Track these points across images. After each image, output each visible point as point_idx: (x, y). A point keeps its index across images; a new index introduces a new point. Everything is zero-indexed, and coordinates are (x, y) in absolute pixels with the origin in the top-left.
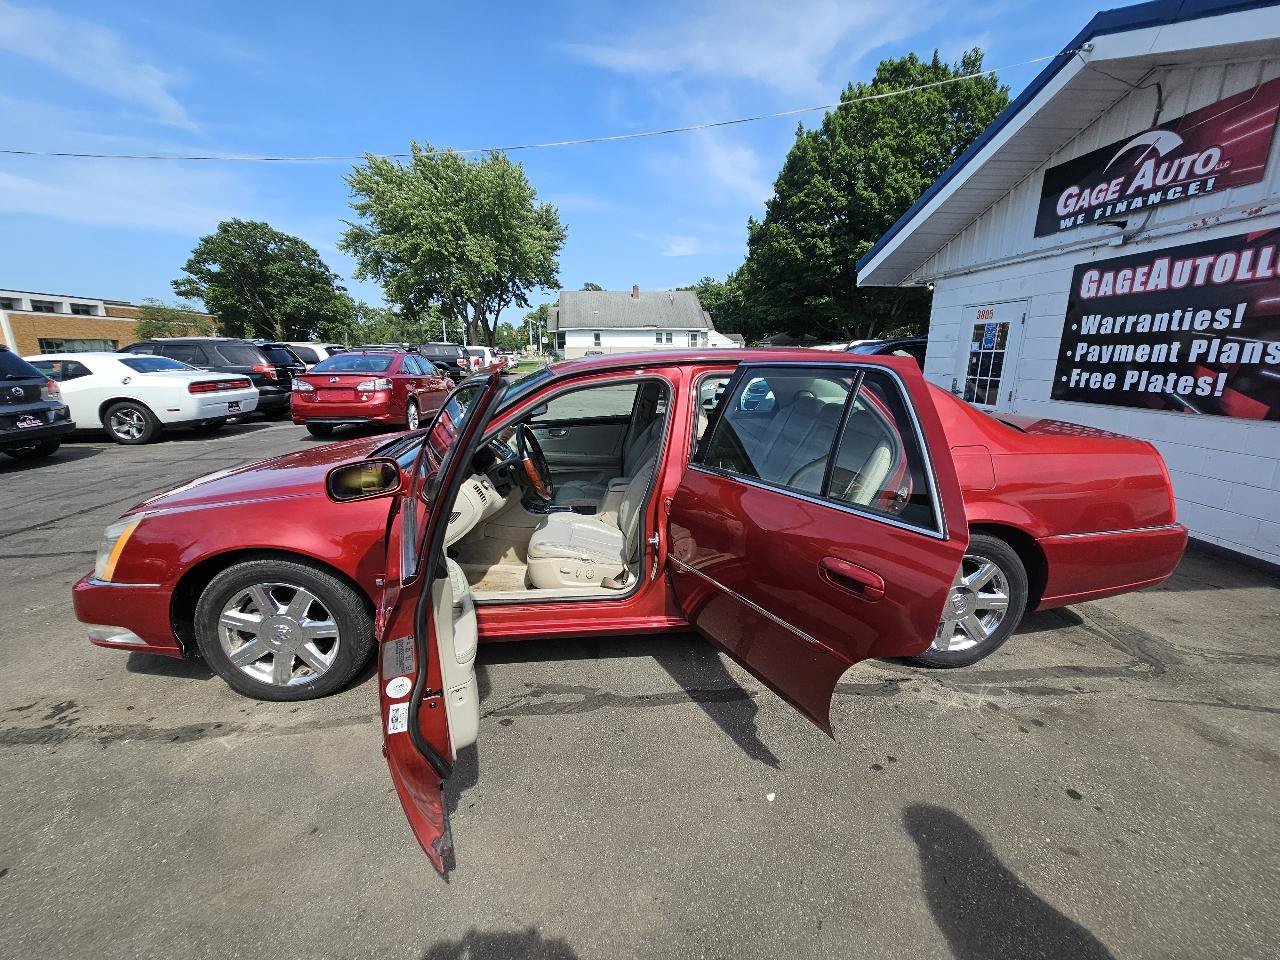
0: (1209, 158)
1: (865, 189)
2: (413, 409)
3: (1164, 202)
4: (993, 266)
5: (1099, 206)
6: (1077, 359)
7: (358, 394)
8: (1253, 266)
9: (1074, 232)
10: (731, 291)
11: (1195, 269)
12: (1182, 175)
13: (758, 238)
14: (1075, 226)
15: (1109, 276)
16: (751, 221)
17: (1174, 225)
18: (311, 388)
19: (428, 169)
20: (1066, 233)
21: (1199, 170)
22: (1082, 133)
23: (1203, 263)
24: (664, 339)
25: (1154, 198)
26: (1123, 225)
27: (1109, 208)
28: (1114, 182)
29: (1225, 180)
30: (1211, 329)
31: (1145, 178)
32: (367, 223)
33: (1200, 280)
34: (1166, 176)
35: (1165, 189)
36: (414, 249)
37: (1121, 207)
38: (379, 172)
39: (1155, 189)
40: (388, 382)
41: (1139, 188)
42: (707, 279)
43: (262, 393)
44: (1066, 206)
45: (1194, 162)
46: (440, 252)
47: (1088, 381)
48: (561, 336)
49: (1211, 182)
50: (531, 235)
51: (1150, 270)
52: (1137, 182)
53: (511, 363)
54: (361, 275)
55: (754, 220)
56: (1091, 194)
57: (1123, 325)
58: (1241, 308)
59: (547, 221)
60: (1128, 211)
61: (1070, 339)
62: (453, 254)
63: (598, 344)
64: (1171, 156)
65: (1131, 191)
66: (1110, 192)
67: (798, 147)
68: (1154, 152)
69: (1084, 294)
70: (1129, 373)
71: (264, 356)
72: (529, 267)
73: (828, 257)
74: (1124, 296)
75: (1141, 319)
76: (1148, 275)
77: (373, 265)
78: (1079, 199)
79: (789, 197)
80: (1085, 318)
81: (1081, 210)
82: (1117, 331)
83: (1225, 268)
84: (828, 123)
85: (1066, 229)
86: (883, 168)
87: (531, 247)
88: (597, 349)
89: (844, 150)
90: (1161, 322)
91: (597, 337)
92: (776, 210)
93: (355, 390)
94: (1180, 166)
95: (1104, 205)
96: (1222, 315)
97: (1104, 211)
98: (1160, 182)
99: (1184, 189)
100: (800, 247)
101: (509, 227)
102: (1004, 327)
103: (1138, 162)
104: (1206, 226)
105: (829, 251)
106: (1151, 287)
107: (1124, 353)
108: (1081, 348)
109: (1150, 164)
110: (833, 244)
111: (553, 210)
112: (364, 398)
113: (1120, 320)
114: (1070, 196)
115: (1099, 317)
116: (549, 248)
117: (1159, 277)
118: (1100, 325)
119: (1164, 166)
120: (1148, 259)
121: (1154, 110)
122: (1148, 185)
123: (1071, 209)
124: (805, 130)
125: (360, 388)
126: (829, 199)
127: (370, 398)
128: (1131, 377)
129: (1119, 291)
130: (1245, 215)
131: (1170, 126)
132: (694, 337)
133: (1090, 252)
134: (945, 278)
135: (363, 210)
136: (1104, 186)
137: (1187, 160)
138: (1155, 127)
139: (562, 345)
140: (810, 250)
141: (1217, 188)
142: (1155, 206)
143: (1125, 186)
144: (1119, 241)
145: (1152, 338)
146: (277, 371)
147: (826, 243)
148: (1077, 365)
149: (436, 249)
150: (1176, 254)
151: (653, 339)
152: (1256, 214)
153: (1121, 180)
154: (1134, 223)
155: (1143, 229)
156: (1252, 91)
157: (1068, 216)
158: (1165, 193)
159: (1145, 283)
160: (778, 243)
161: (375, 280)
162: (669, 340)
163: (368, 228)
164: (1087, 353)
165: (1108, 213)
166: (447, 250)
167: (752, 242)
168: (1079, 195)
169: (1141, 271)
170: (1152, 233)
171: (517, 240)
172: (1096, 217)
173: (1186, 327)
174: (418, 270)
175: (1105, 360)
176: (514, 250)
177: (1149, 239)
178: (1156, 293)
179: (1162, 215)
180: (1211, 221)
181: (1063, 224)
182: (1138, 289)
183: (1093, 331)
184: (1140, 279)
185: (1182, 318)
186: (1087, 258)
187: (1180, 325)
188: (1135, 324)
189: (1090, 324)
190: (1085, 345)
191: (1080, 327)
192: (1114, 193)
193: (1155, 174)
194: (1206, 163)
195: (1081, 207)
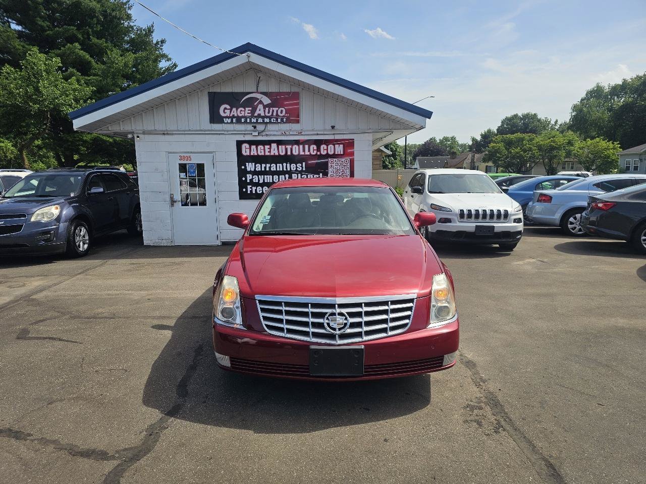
0: (282, 111)
3: (270, 122)
5: (242, 117)
6: (248, 181)
8: (304, 151)
9: (232, 125)
11: (286, 149)
12: (275, 114)
14: (232, 123)
15: (253, 147)
17: (275, 131)
20: (228, 125)
21: (279, 114)
23: (289, 147)
25: (267, 120)
26: (256, 127)
27: (248, 119)
28: (247, 109)
29: (289, 121)
30: (296, 170)
31: (260, 110)
33: (289, 153)
34: (269, 113)
35: (270, 118)
37: (254, 120)
39: (266, 117)
44: (225, 112)
45: (277, 111)
47: (256, 190)
49: (284, 120)
51: (271, 146)
56: (237, 110)
57: (265, 168)
58: (304, 163)
60: (257, 122)
61: (242, 173)
64: (269, 106)
65: (256, 115)
66: (246, 113)
68: (261, 102)
69: (244, 153)
74: (262, 156)
75: (272, 165)
76: (270, 148)
80: (247, 164)
81: (233, 117)
82: (263, 169)
83: (296, 150)
85: (227, 123)
90: (280, 167)
95: (245, 117)
96: (299, 165)
97: (246, 120)
99: (277, 120)
102: (201, 165)
103: (256, 104)
104: (285, 134)
106: (272, 154)
107: (268, 178)
108: (249, 177)
109: (260, 106)
113: (263, 165)
115: (253, 163)
117: (274, 150)
118: (255, 167)
119: (267, 109)
120: (269, 143)
121: (255, 85)
123: (228, 114)
129: (260, 154)
130: (297, 134)
131: (264, 94)
133: (242, 136)
136: (242, 109)
137: (275, 109)
138: (257, 92)
141: (286, 122)
142: (267, 123)
143: (253, 112)
144: (255, 133)
145: (278, 173)
148: (249, 184)
150: (279, 143)
152: (300, 134)
153: (251, 109)
154: (260, 127)
155: (264, 131)
156: (290, 93)
157: (227, 117)
158: (270, 119)
159: (270, 152)
164: (253, 179)
165: (248, 121)
168: (231, 110)
169: (267, 147)
170: (267, 133)
172: (242, 121)
173: (289, 169)
175: (261, 181)
177: (267, 135)
178: (274, 156)
179: (270, 127)
180: (287, 133)
181: (226, 120)
182: (267, 154)
183: (253, 170)
184: (267, 150)
185: (286, 166)
186: (241, 138)
187: (286, 168)
188: (270, 168)
189: (250, 167)
190: (251, 175)
191: (246, 167)
192: (248, 113)
193: (265, 111)
194: (281, 113)
195: (233, 115)
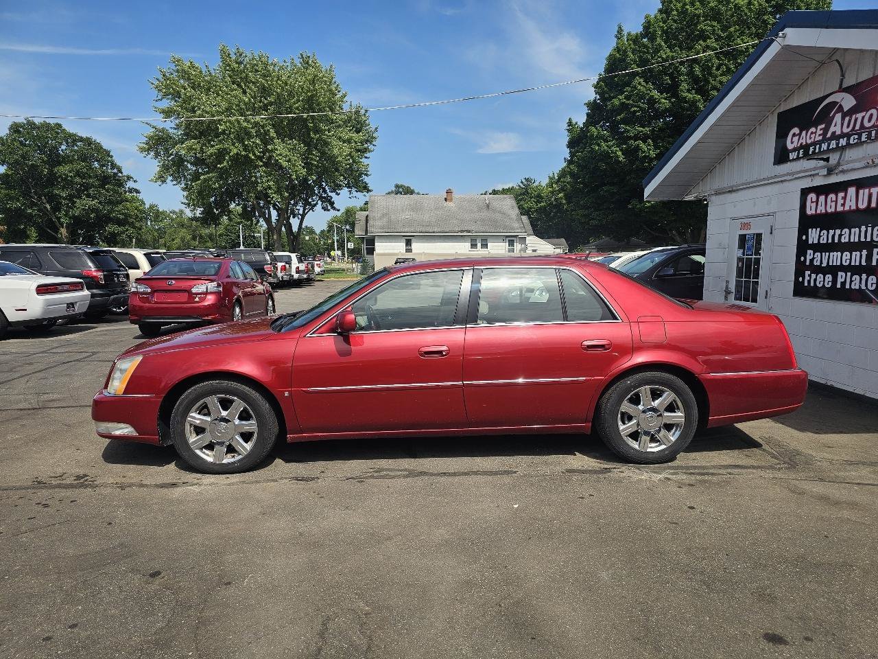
0: (872, 115)
1: (689, 91)
2: (238, 310)
3: (848, 145)
4: (749, 186)
5: (811, 144)
6: (808, 263)
7: (191, 296)
9: (798, 162)
10: (552, 192)
11: (870, 196)
12: (857, 127)
13: (578, 140)
14: (798, 158)
15: (822, 198)
16: (570, 123)
17: (856, 162)
18: (149, 290)
19: (237, 73)
20: (794, 163)
21: (867, 124)
22: (799, 88)
23: (874, 191)
24: (479, 245)
25: (843, 142)
26: (827, 160)
27: (818, 146)
28: (819, 127)
31: (836, 128)
32: (169, 125)
33: (874, 204)
34: (848, 126)
35: (848, 136)
36: (221, 155)
37: (824, 147)
38: (185, 74)
39: (843, 135)
40: (219, 285)
41: (834, 133)
42: (527, 180)
43: (93, 296)
44: (792, 143)
45: (863, 117)
46: (247, 157)
47: (815, 280)
48: (371, 242)
49: (874, 133)
50: (340, 138)
51: (846, 195)
52: (832, 129)
53: (317, 270)
54: (161, 178)
55: (574, 122)
56: (806, 135)
57: (833, 237)
59: (357, 123)
60: (829, 150)
61: (803, 247)
62: (260, 158)
63: (409, 250)
65: (829, 135)
66: (817, 135)
67: (618, 49)
68: (841, 109)
69: (809, 212)
70: (840, 274)
71: (93, 261)
72: (337, 170)
73: (651, 160)
74: (832, 213)
75: (843, 232)
76: (844, 198)
77: (174, 168)
78: (799, 138)
79: (610, 98)
80: (810, 230)
81: (802, 147)
82: (830, 241)
84: (648, 25)
85: (793, 160)
86: (706, 69)
87: (339, 150)
88: (409, 256)
89: (666, 52)
90: (855, 235)
91: (408, 243)
92: (596, 112)
93: (189, 291)
94: (856, 120)
95: (814, 144)
97: (815, 149)
98: (846, 130)
100: (621, 150)
101: (317, 131)
102: (759, 236)
103: (832, 114)
104: (874, 165)
105: (653, 154)
106: (847, 208)
107: (835, 258)
108: (810, 254)
109: (838, 117)
110: (656, 147)
111: (362, 112)
112: (197, 299)
113: (831, 232)
114: (794, 135)
115: (818, 229)
116: (358, 151)
117: (851, 200)
118: (820, 236)
119: (847, 119)
120: (841, 187)
121: (839, 77)
122: (838, 132)
123: (795, 144)
124: (625, 33)
125: (194, 290)
126: (652, 101)
127: (202, 300)
128: (841, 276)
129: (829, 210)
131: (848, 90)
132: (511, 243)
133: (810, 179)
134: (716, 194)
135: (168, 113)
136: (813, 129)
137: (860, 116)
139: (371, 251)
140: (631, 153)
141: (876, 139)
142: (843, 148)
143: (826, 130)
144: (825, 172)
145: (851, 247)
146: (104, 275)
147: (649, 145)
148: (808, 268)
149: (243, 153)
150: (860, 184)
151: (468, 245)
153: (823, 126)
154: (834, 159)
155: (838, 164)
157: (794, 150)
158: (849, 139)
159: (843, 205)
160: (599, 145)
161: (175, 182)
162: (485, 246)
163: (171, 131)
164: (814, 258)
165: (817, 151)
166: (254, 154)
167: (571, 144)
168: (800, 134)
169: (841, 195)
170: (845, 167)
171: (326, 144)
172: (810, 153)
173: (869, 239)
174: (223, 174)
175: (824, 265)
176: (323, 153)
177: (843, 172)
178: (850, 212)
179: (850, 154)
180: (877, 161)
181: (792, 156)
182: (840, 209)
183: (815, 241)
184: (840, 201)
185: (866, 231)
186: (807, 184)
187: (866, 237)
188: (840, 235)
189: (814, 235)
190: (812, 252)
191: (807, 237)
192: (820, 135)
193: (842, 124)
194: (870, 120)
195: (801, 144)
